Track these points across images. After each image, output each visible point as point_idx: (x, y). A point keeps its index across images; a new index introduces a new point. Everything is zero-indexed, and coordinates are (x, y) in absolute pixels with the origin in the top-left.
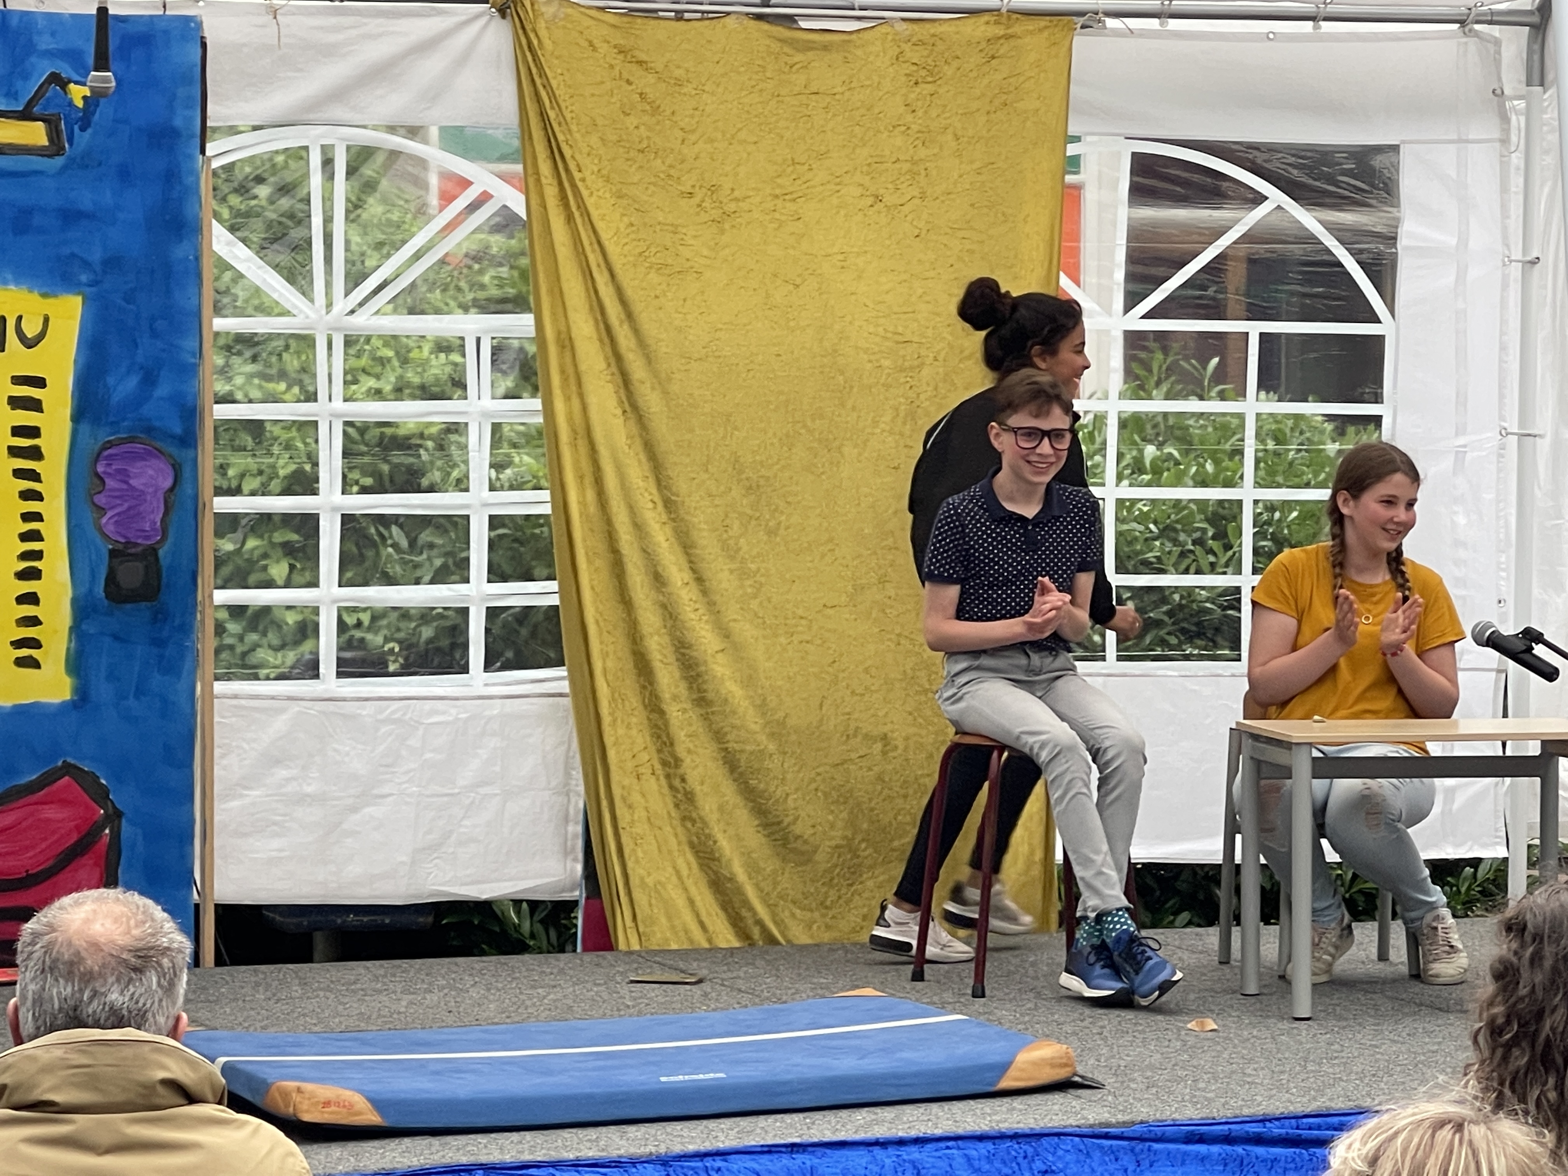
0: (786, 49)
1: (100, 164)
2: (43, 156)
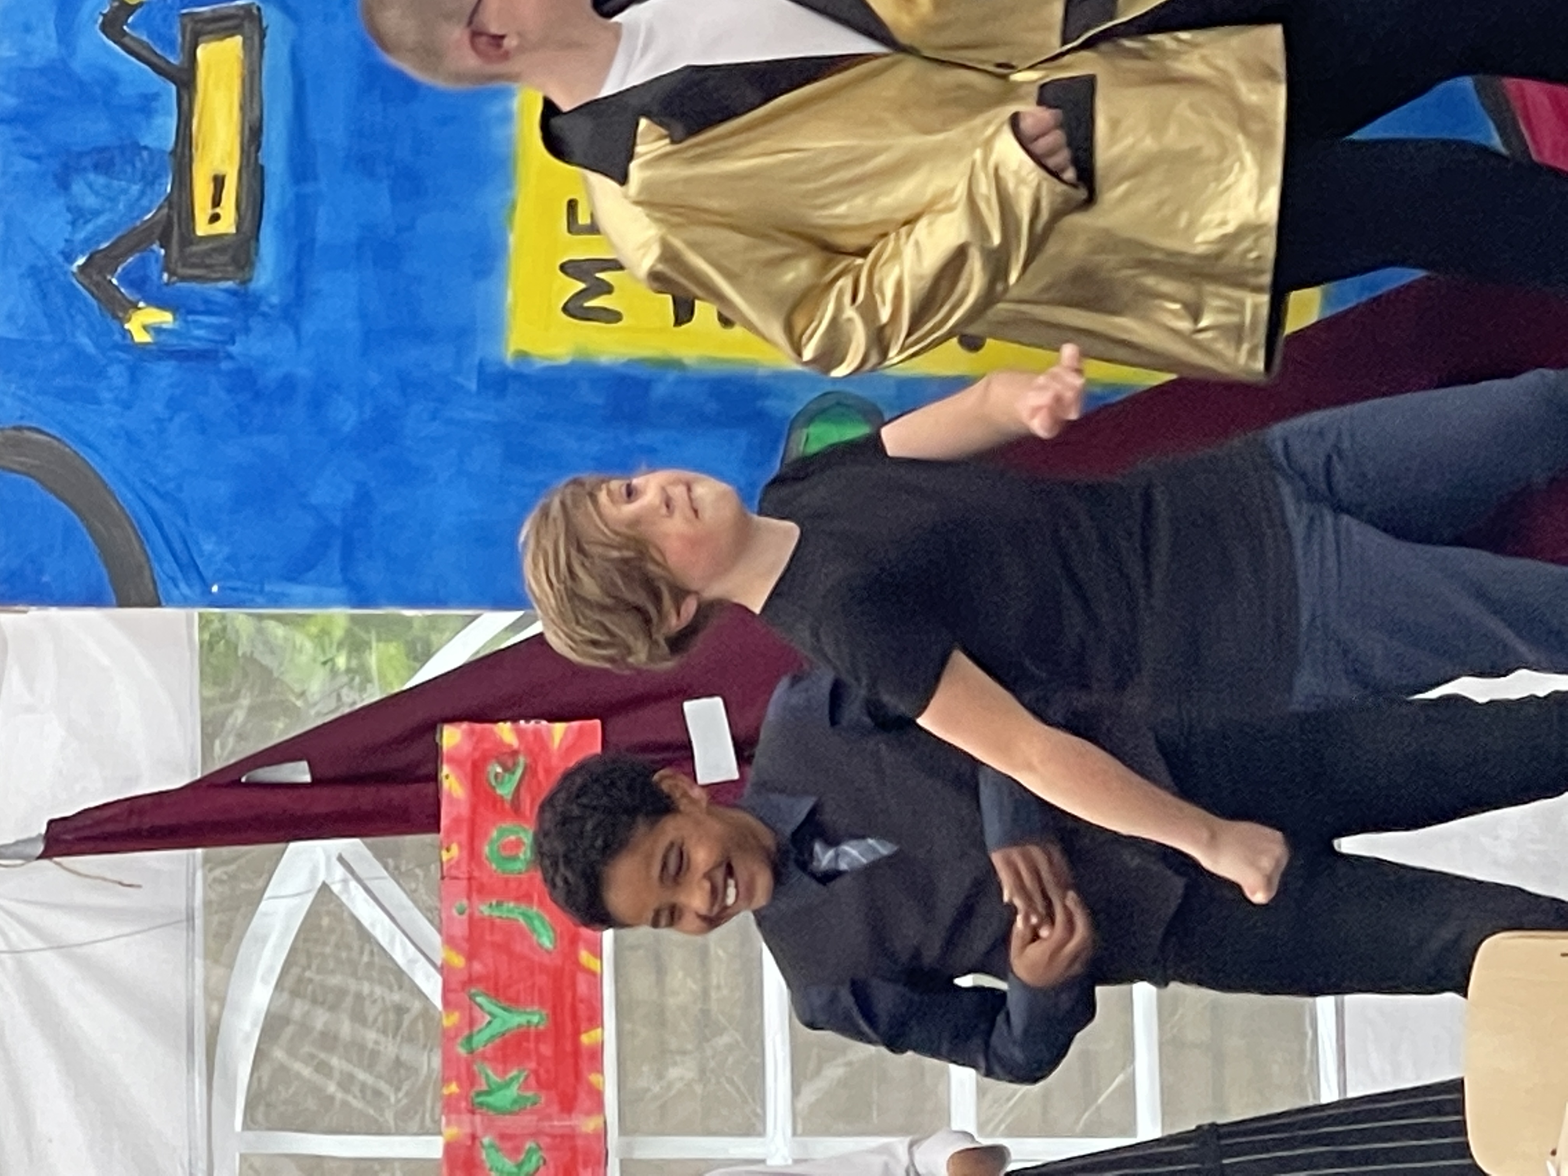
2: (262, 46)
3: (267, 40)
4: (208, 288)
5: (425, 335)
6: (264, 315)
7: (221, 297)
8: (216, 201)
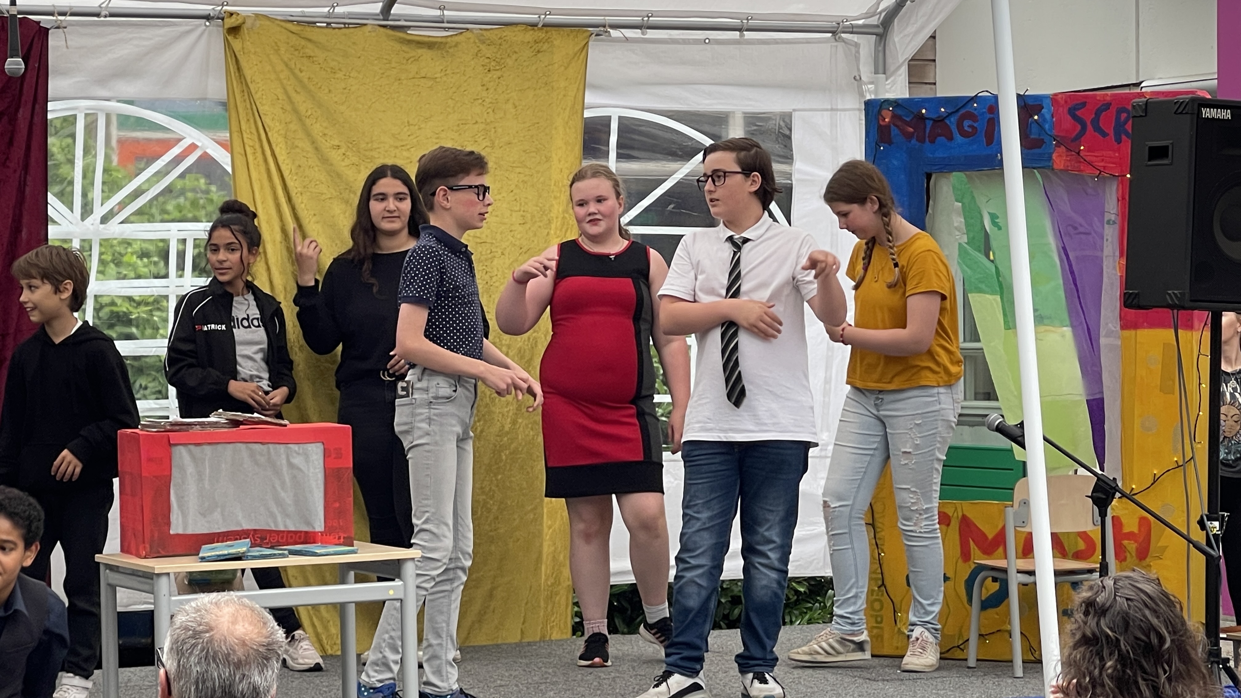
0: (405, 48)
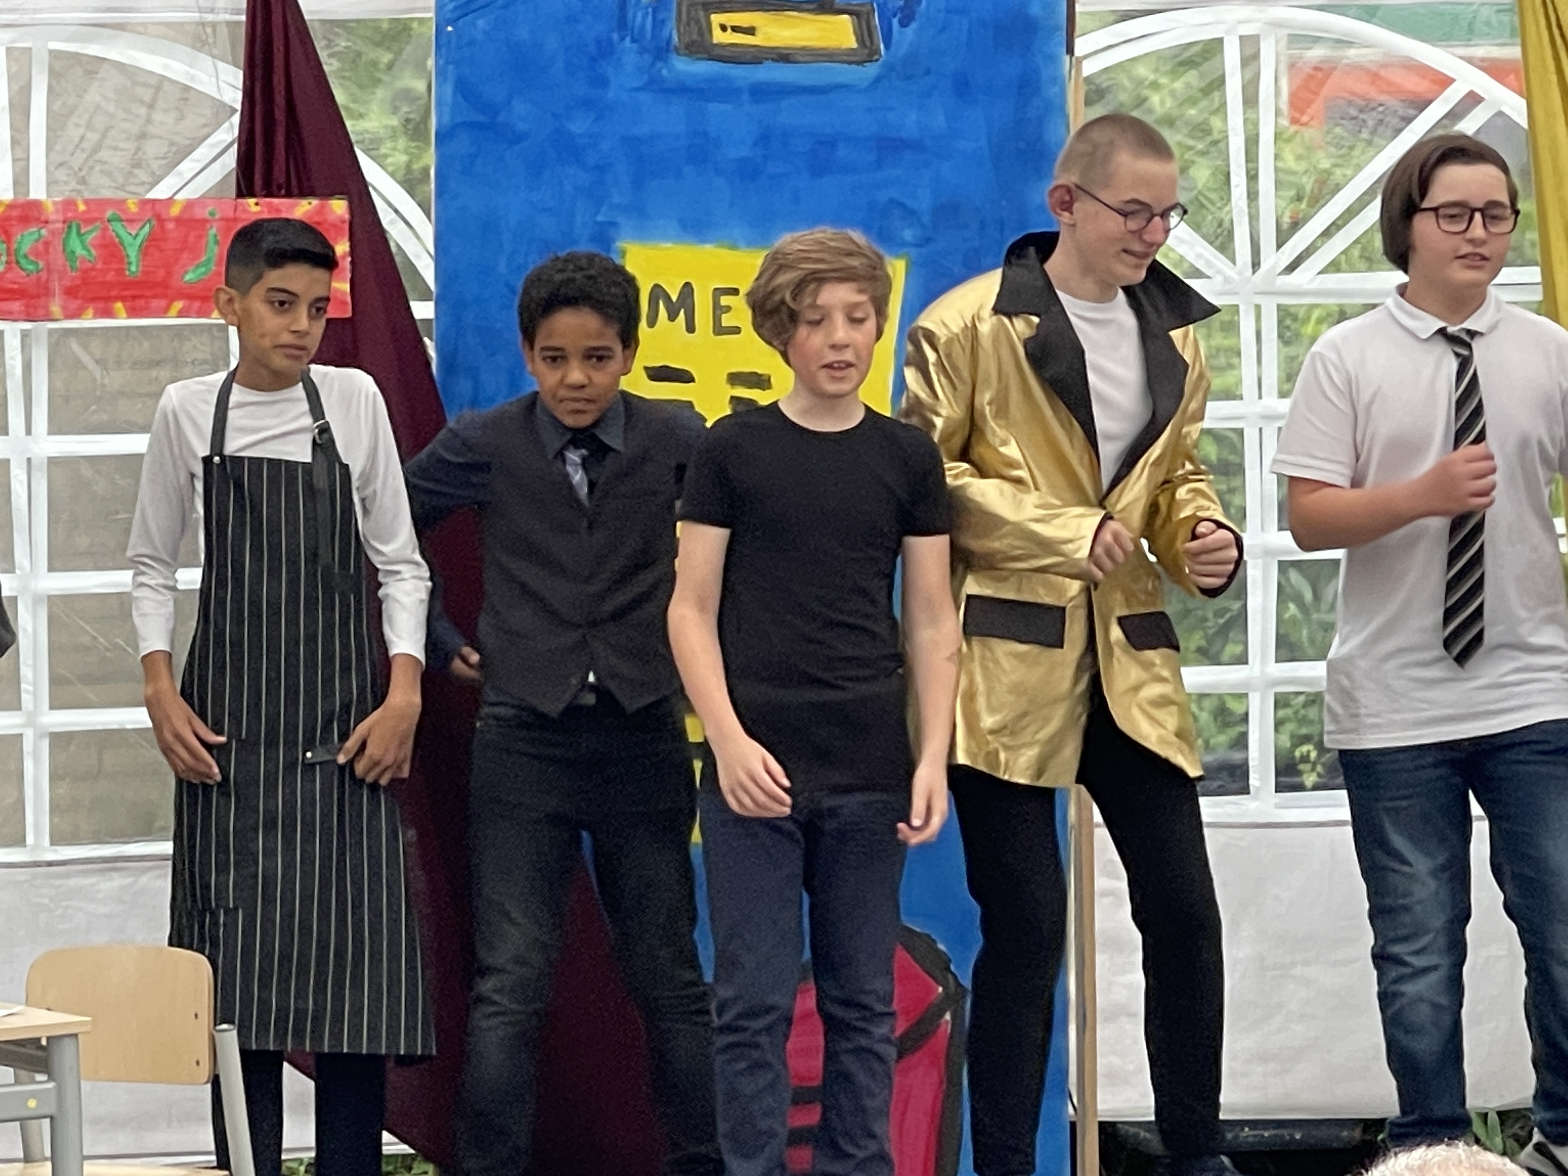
1: (928, 72)
2: (850, 63)
3: (854, 66)
4: (672, 24)
5: (638, 183)
6: (653, 65)
7: (665, 33)
8: (735, 29)
